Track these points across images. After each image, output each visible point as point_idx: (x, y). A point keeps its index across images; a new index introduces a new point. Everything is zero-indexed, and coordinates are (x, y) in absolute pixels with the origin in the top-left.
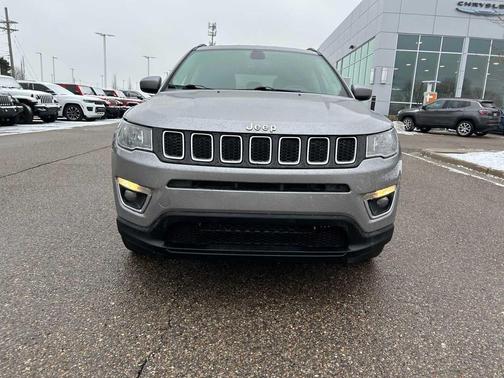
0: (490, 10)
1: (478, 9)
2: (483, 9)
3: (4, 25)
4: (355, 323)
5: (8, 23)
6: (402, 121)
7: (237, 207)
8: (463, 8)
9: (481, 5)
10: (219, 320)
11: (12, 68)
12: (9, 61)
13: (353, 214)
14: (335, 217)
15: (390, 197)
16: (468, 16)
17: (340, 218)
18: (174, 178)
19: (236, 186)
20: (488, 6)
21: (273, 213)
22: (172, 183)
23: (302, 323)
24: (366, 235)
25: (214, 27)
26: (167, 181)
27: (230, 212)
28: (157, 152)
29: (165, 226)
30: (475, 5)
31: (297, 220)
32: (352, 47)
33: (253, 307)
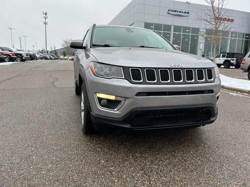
0: (181, 14)
1: (176, 13)
2: (178, 13)
7: (170, 104)
8: (170, 12)
9: (177, 11)
16: (172, 16)
20: (180, 12)
22: (138, 94)
25: (46, 14)
26: (135, 93)
27: (166, 107)
28: (128, 79)
30: (175, 11)
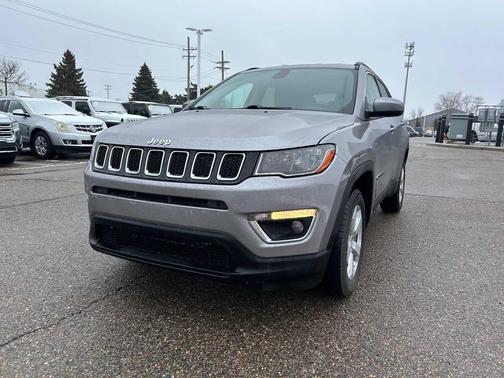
15: (305, 221)
22: (96, 189)
25: (412, 47)
26: (91, 187)
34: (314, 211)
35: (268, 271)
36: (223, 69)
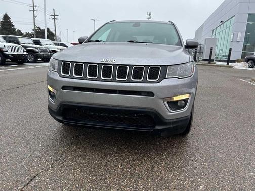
3: (53, 17)
4: (155, 169)
5: (54, 15)
6: (247, 62)
10: (84, 159)
11: (56, 36)
12: (54, 33)
13: (156, 109)
14: (146, 110)
15: (186, 100)
17: (149, 110)
18: (65, 85)
19: (94, 90)
21: (113, 106)
22: (64, 88)
23: (127, 165)
24: (167, 121)
25: (150, 14)
26: (61, 87)
28: (59, 72)
29: (62, 109)
31: (125, 110)
32: (222, 22)
33: (106, 155)
34: (188, 95)
35: (171, 126)
36: (55, 19)
